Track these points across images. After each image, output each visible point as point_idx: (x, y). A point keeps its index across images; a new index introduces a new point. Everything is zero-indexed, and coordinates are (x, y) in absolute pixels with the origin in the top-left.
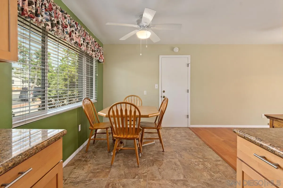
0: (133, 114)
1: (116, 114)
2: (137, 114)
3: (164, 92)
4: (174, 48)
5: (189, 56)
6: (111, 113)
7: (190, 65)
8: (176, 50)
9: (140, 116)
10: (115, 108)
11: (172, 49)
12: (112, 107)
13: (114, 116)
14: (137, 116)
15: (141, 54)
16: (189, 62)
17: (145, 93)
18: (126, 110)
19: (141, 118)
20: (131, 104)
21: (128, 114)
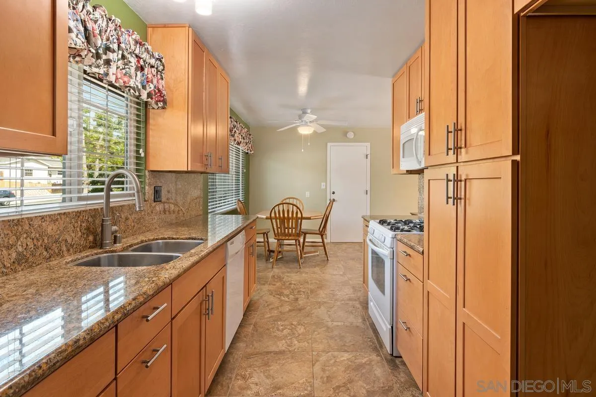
0: (295, 216)
1: (277, 216)
2: (299, 215)
3: (334, 193)
4: (348, 132)
5: (368, 144)
6: (273, 215)
7: (369, 156)
8: (351, 135)
9: (302, 218)
10: (277, 209)
11: (345, 134)
12: (274, 208)
13: (276, 218)
14: (299, 217)
15: (303, 150)
16: (369, 153)
17: (308, 194)
18: (288, 211)
19: (303, 220)
20: (293, 205)
21: (290, 215)
